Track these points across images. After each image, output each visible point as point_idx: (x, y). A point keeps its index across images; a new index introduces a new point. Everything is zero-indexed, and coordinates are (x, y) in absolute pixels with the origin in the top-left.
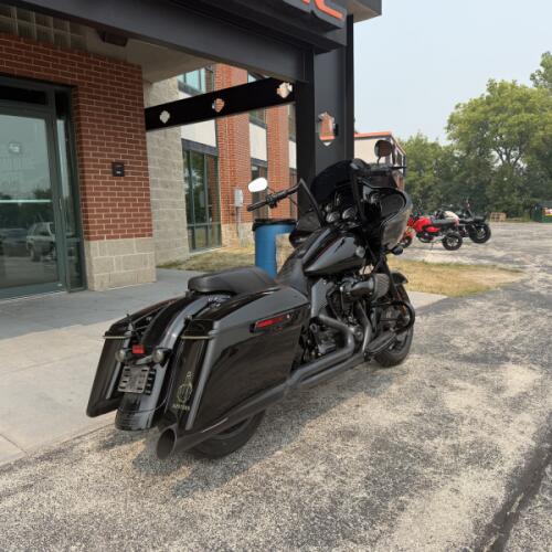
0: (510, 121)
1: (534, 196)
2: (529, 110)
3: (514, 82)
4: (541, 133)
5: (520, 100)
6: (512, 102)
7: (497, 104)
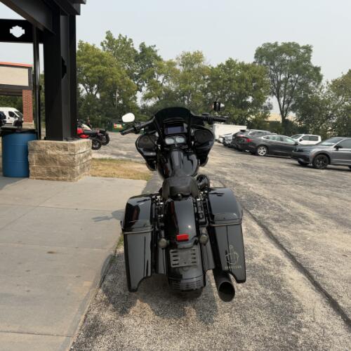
0: (93, 69)
1: (106, 116)
2: (104, 64)
3: (94, 45)
4: (111, 79)
5: (98, 56)
6: (94, 58)
7: (85, 57)
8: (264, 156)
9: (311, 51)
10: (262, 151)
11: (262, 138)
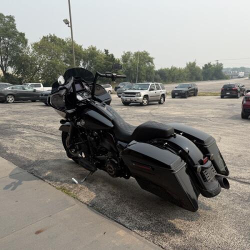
8: (13, 102)
9: (14, 20)
10: (10, 99)
11: (8, 88)
